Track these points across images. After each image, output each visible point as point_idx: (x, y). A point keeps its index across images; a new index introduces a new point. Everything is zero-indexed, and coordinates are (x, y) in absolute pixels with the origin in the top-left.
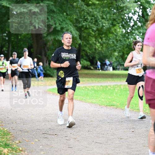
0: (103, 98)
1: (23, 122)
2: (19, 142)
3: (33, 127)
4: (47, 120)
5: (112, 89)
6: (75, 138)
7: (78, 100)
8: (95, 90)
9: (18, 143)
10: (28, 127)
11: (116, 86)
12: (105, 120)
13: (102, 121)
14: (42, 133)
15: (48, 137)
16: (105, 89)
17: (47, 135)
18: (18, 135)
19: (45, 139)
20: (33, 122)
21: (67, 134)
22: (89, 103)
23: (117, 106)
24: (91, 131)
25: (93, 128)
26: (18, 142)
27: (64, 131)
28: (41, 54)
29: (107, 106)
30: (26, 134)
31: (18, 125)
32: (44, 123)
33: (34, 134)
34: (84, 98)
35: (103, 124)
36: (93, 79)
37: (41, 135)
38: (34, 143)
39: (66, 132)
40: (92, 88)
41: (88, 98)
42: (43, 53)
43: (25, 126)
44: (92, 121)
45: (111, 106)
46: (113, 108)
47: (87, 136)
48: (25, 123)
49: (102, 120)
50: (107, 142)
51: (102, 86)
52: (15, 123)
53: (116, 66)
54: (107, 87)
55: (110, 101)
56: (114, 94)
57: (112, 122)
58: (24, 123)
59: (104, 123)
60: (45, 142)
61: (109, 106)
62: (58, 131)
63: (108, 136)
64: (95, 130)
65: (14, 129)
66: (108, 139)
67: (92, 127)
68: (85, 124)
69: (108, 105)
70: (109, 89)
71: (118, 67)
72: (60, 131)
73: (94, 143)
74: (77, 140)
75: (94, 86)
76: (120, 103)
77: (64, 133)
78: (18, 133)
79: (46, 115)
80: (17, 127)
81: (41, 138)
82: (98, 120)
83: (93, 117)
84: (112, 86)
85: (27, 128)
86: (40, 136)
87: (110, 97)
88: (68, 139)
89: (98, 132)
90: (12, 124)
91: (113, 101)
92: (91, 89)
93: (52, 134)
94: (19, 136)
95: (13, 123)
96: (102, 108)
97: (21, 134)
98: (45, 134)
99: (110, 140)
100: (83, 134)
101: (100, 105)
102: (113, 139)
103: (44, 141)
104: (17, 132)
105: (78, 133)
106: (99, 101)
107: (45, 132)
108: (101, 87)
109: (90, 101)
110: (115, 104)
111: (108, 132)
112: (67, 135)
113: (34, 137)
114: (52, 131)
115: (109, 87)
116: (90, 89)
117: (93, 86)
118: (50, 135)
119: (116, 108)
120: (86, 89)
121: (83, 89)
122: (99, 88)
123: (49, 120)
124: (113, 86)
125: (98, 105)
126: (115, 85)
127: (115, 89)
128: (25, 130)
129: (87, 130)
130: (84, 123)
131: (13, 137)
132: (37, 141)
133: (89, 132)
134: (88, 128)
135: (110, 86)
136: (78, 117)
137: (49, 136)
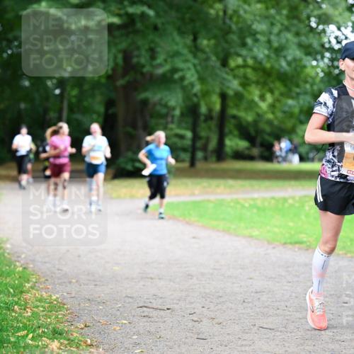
0: (276, 226)
1: (94, 281)
2: (85, 326)
3: (118, 292)
4: (149, 276)
5: (297, 205)
6: (213, 317)
7: (218, 231)
8: (258, 208)
9: (82, 329)
10: (105, 292)
11: (307, 199)
12: (282, 276)
13: (275, 278)
14: (136, 305)
15: (151, 315)
16: (280, 206)
17: (148, 309)
18: (84, 310)
19: (145, 319)
20: (117, 281)
21: (194, 309)
22: (245, 237)
23: (308, 244)
24: (249, 302)
25: (252, 294)
26: (82, 326)
27: (187, 302)
28: (134, 126)
29: (285, 243)
30: (101, 307)
31: (82, 286)
32: (142, 283)
33: (120, 307)
34: (233, 227)
35: (277, 284)
36: (254, 183)
37: (135, 309)
38: (118, 328)
39: (192, 303)
40: (252, 202)
41: (242, 225)
42: (140, 124)
43: (98, 289)
44: (251, 279)
45: (296, 243)
46: (299, 249)
47: (241, 311)
48: (98, 283)
49: (274, 276)
50: (285, 327)
51: (273, 198)
52: (77, 281)
53: (307, 153)
54: (285, 200)
55: (293, 232)
56: (303, 217)
57: (298, 281)
58: (96, 283)
59: (278, 282)
60: (144, 326)
61: (291, 243)
62: (175, 301)
63: (288, 313)
64: (259, 299)
65: (73, 295)
66: (287, 320)
67: (252, 292)
68: (236, 285)
69: (289, 241)
70: (292, 206)
71: (311, 155)
72: (179, 300)
73: (256, 328)
74: (216, 321)
75: (257, 199)
76: (315, 236)
77: (187, 306)
78: (82, 305)
79: (147, 263)
80: (80, 291)
81: (134, 316)
82: (266, 277)
83: (255, 270)
84: (297, 199)
85: (103, 295)
86: (133, 311)
87: (291, 224)
88: (196, 319)
89: (266, 304)
90: (68, 285)
91: (301, 233)
92: (250, 205)
93: (160, 307)
94: (86, 311)
95: (70, 282)
96: (274, 248)
97: (90, 309)
98: (145, 309)
99: (293, 322)
100: (231, 309)
101: (269, 243)
102: (300, 319)
103: (141, 324)
104: (79, 304)
105: (220, 306)
106: (269, 232)
107: (145, 302)
108: (273, 201)
109: (246, 232)
110: (305, 239)
111: (288, 304)
112: (196, 311)
113: (118, 313)
114: (161, 301)
115: (290, 201)
116: (247, 205)
117: (253, 199)
118: (156, 309)
119: (307, 250)
120: (238, 206)
121: (232, 204)
122: (266, 204)
123: (153, 276)
124: (300, 198)
125: (266, 243)
126: (305, 196)
127: (303, 206)
128: (98, 299)
129: (239, 299)
130: (233, 283)
131: (71, 313)
132: (125, 324)
133: (244, 304)
134: (241, 293)
135: (293, 198)
136: (220, 269)
137: (154, 313)
